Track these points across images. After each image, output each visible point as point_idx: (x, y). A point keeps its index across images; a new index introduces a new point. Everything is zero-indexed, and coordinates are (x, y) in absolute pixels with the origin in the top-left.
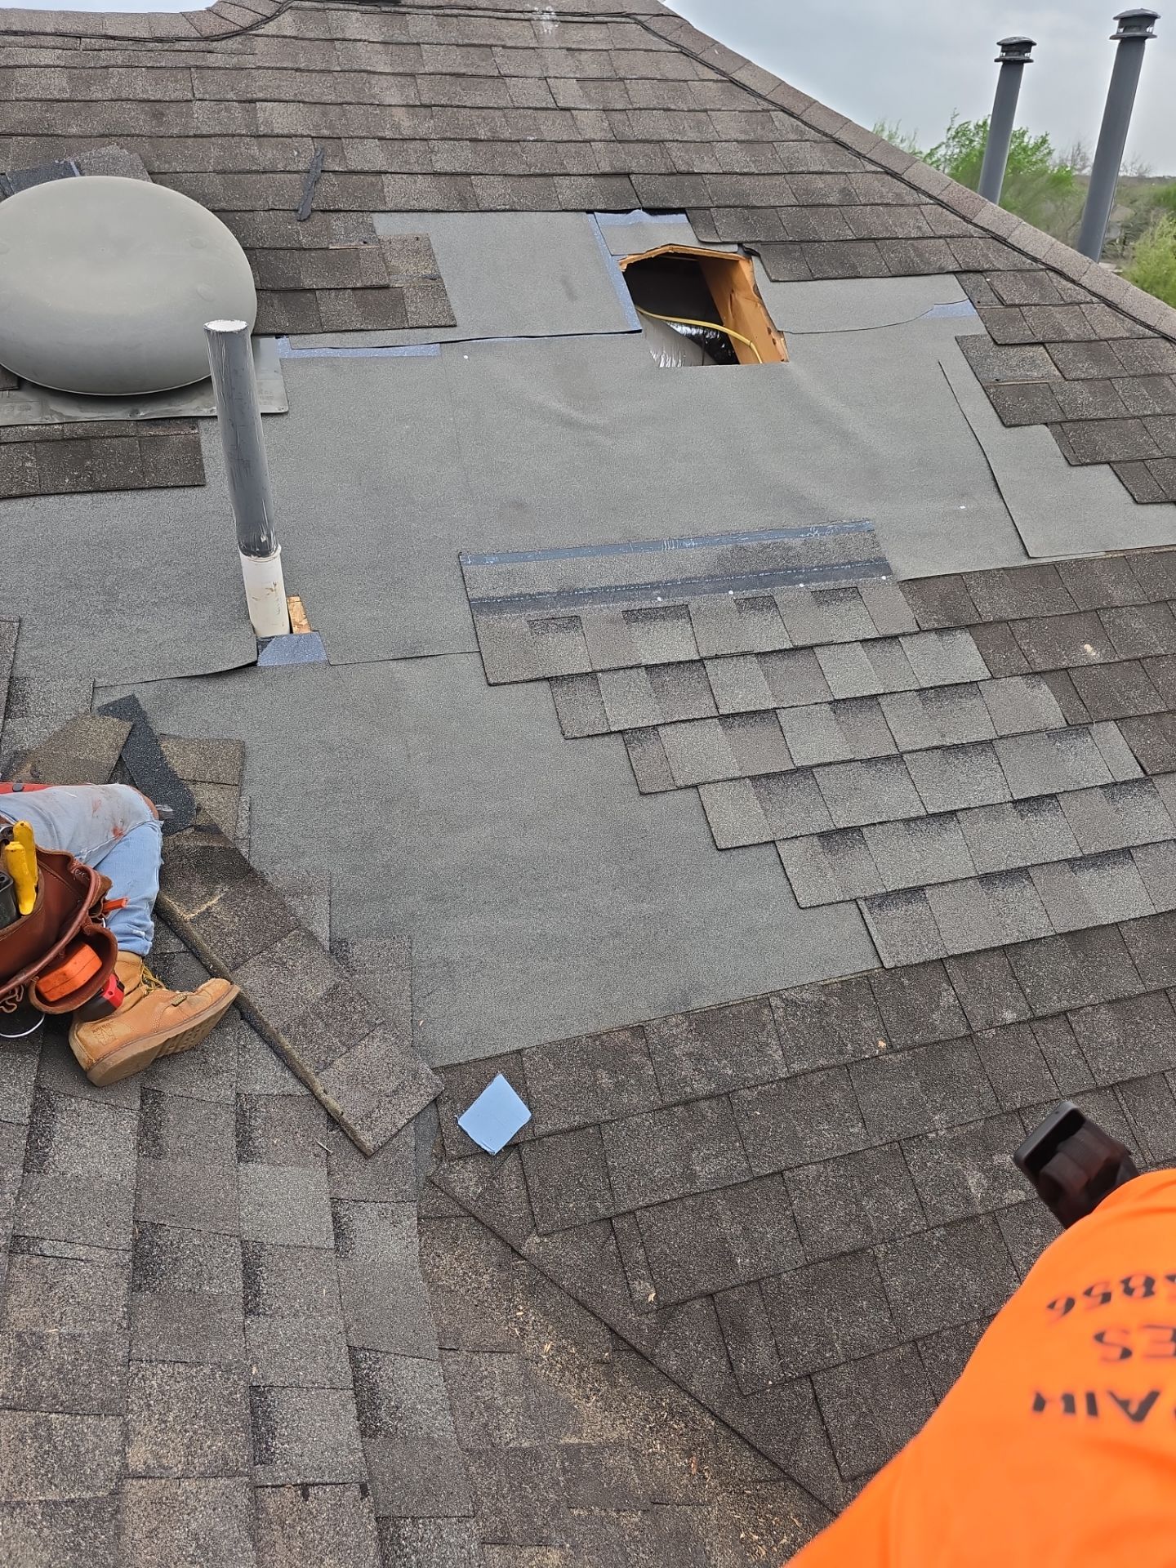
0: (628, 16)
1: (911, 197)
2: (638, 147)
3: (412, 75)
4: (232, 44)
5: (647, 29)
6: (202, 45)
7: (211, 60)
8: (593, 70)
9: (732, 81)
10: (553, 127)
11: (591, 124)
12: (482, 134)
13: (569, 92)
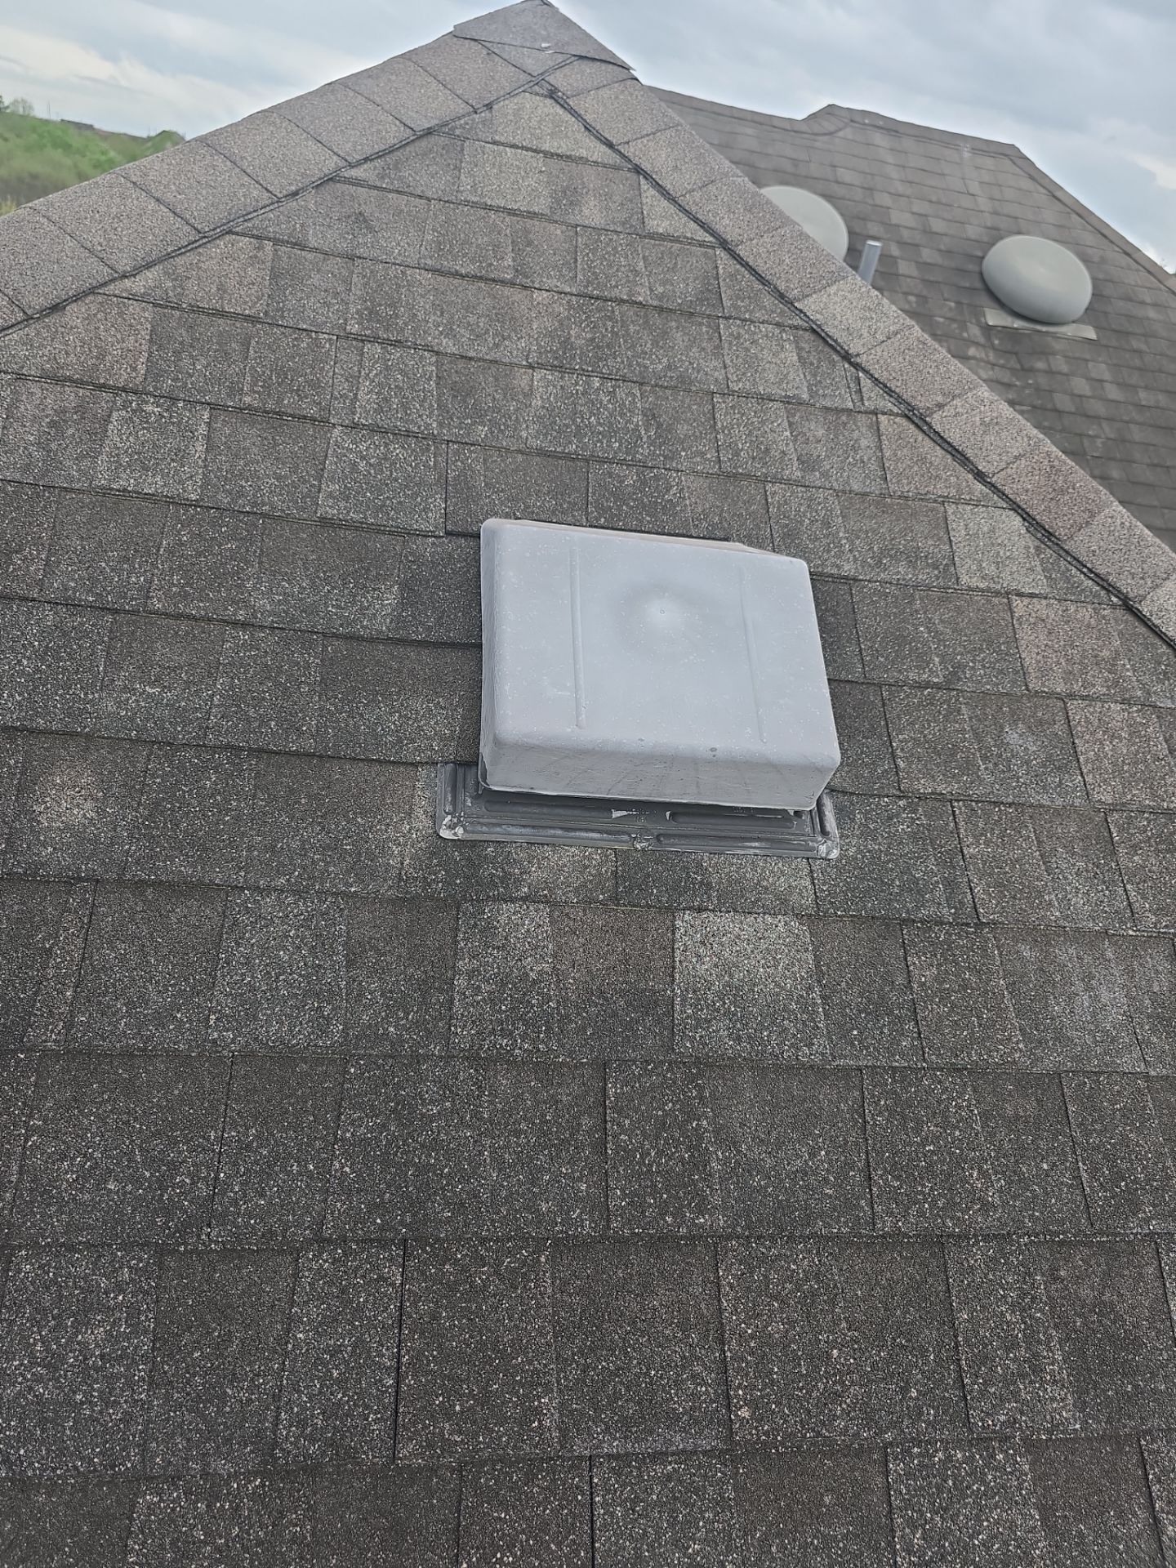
0: (1006, 155)
2: (1004, 218)
3: (904, 167)
4: (826, 138)
5: (1014, 163)
6: (813, 137)
7: (817, 144)
8: (987, 178)
9: (1054, 196)
10: (966, 202)
11: (983, 203)
12: (934, 199)
13: (975, 188)
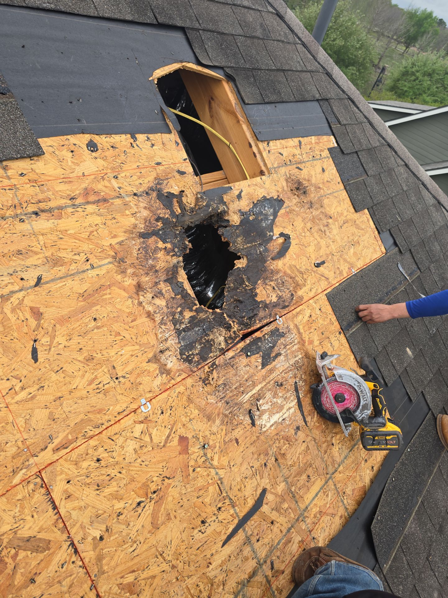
1: (291, 36)
